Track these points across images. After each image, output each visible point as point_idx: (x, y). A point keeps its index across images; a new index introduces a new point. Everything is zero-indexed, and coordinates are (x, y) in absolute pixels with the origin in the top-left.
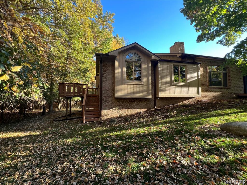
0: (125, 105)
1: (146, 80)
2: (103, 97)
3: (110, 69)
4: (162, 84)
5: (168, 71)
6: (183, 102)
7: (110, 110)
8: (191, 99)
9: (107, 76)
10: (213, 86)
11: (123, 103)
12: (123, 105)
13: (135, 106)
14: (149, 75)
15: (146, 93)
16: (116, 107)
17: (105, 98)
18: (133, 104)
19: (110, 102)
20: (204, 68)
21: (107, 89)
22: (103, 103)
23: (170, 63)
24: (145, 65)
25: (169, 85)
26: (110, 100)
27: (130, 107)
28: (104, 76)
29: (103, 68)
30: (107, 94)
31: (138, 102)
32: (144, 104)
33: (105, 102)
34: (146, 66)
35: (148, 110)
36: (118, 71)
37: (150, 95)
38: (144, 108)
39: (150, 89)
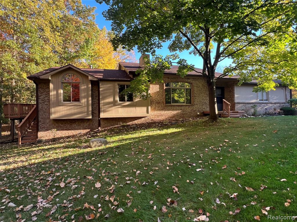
0: (65, 126)
1: (85, 101)
2: (40, 119)
3: (47, 91)
4: (104, 104)
5: (112, 91)
6: (134, 122)
7: (48, 132)
8: (143, 119)
9: (44, 98)
10: (172, 104)
11: (62, 124)
12: (62, 126)
13: (77, 127)
14: (88, 95)
15: (86, 114)
16: (55, 128)
17: (42, 120)
18: (74, 125)
19: (48, 123)
20: (160, 85)
21: (44, 111)
22: (40, 124)
23: (113, 83)
24: (84, 86)
25: (112, 105)
26: (48, 122)
27: (70, 129)
28: (41, 98)
29: (40, 90)
30: (44, 116)
31: (80, 123)
32: (86, 125)
33: (42, 123)
34: (86, 87)
35: (91, 131)
36: (53, 93)
37: (89, 116)
38: (86, 129)
39: (89, 110)
